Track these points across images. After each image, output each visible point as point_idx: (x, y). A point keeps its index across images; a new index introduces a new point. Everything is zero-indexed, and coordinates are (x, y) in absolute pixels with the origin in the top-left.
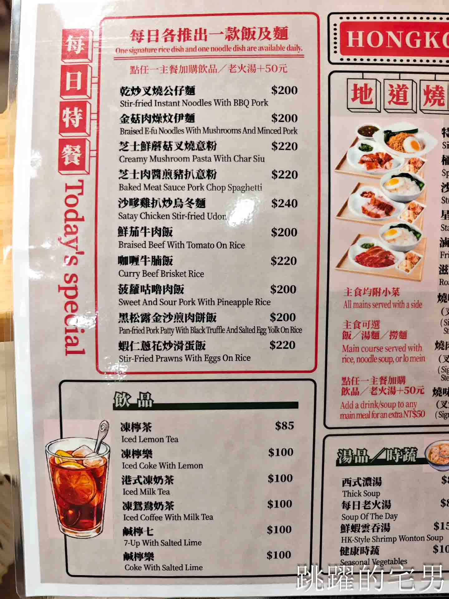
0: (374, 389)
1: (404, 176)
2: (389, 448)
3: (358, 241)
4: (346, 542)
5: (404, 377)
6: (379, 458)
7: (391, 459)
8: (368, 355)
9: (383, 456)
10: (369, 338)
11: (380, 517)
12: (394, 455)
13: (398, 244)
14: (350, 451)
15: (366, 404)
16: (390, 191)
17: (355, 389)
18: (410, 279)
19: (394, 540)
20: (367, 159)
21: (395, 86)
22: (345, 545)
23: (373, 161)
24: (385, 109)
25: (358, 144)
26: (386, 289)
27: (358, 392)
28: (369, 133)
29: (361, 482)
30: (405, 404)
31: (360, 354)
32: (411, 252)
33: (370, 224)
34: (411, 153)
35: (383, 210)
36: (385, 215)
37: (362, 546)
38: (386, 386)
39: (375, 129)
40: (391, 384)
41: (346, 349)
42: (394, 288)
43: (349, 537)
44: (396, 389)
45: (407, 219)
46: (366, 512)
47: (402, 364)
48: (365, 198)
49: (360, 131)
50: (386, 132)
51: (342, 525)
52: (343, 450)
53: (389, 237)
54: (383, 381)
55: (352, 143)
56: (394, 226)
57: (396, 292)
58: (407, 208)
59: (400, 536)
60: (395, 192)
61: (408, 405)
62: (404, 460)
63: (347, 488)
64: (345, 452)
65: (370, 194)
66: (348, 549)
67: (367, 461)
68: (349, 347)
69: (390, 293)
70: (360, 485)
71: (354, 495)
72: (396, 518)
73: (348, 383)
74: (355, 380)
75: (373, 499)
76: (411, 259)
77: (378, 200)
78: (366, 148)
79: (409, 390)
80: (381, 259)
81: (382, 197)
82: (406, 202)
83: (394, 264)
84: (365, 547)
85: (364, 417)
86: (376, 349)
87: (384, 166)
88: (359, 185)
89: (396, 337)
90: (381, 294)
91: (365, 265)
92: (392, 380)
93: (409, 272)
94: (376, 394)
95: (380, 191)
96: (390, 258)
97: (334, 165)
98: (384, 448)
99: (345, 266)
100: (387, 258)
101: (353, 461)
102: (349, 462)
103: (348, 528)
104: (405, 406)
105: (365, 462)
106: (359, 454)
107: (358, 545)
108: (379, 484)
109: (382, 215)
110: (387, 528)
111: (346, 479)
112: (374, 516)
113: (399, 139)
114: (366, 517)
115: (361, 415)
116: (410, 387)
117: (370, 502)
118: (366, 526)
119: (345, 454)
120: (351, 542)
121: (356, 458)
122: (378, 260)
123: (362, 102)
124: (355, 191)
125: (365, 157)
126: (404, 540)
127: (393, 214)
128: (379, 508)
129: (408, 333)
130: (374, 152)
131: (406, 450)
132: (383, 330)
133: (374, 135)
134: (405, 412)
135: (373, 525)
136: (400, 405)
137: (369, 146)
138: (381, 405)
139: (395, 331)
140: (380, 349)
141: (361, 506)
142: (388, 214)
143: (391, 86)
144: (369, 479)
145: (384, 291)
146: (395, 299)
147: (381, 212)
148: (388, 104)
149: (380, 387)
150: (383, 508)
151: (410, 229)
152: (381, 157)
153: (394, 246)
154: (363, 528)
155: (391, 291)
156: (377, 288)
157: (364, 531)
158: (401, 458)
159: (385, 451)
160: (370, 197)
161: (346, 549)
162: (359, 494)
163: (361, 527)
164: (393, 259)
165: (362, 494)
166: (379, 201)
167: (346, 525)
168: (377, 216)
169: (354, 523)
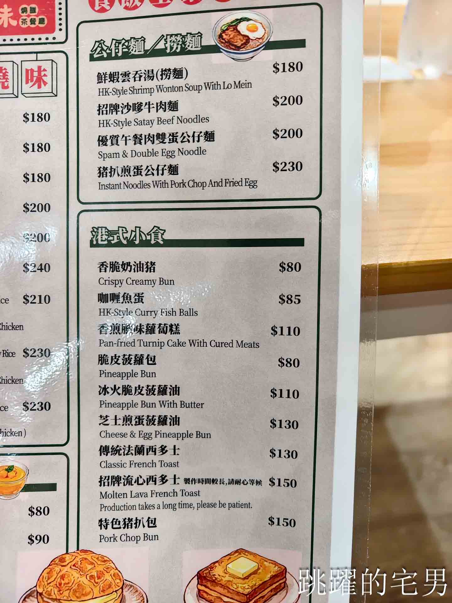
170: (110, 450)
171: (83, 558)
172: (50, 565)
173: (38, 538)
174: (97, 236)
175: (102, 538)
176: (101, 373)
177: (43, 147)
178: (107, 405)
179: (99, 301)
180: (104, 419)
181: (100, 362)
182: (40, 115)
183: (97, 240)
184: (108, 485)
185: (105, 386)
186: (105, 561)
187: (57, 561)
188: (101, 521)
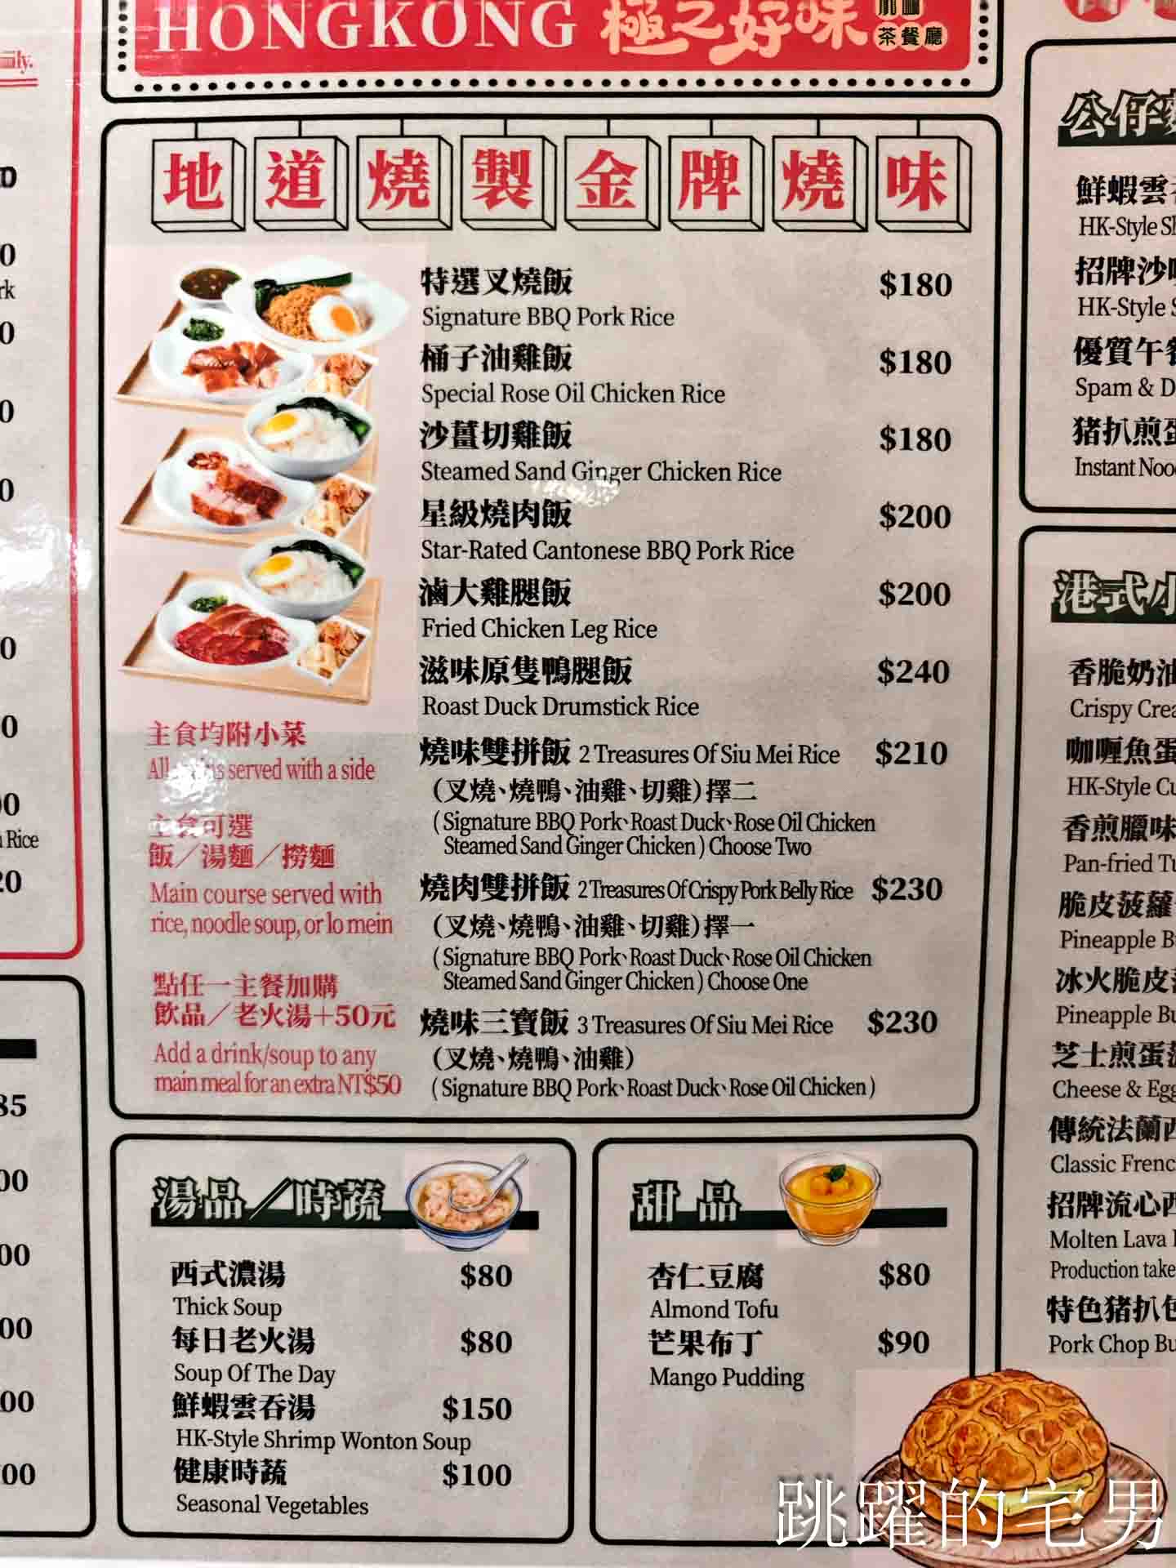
0: (246, 1010)
1: (313, 407)
2: (302, 1180)
3: (182, 592)
4: (189, 1444)
5: (333, 978)
6: (272, 1207)
7: (308, 1210)
8: (222, 911)
9: (284, 1202)
10: (224, 864)
11: (285, 1376)
12: (316, 1198)
13: (296, 596)
14: (189, 1184)
15: (226, 1052)
16: (272, 448)
17: (193, 1007)
18: (333, 698)
19: (327, 1445)
20: (208, 361)
21: (287, 156)
22: (186, 1453)
23: (224, 368)
24: (256, 222)
25: (183, 321)
26: (266, 724)
27: (203, 1017)
28: (213, 288)
29: (225, 1273)
30: (340, 1057)
31: (202, 911)
32: (335, 618)
33: (213, 542)
34: (331, 340)
35: (253, 503)
36: (258, 517)
37: (236, 1457)
38: (283, 1002)
39: (229, 278)
40: (294, 996)
41: (160, 894)
42: (287, 724)
43: (197, 1431)
44: (312, 1011)
45: (323, 525)
46: (243, 1359)
47: (323, 938)
48: (203, 472)
49: (187, 286)
50: (259, 284)
51: (177, 1394)
52: (170, 1181)
53: (270, 579)
54: (271, 989)
55: (164, 318)
56: (282, 546)
57: (295, 735)
58: (321, 495)
59: (344, 1434)
60: (287, 449)
61: (350, 1058)
62: (347, 1215)
63: (185, 1289)
64: (175, 1185)
65: (215, 460)
66: (198, 1463)
67: (238, 1214)
68: (168, 889)
69: (276, 737)
70: (224, 1283)
71: (204, 1309)
72: (330, 1380)
73: (172, 989)
74: (192, 983)
75: (261, 1324)
76: (336, 639)
77: (237, 476)
78: (203, 331)
79: (351, 1017)
80: (249, 641)
81: (248, 467)
82: (316, 479)
83: (285, 653)
84: (244, 1460)
85: (224, 1087)
86: (246, 897)
87: (257, 378)
88: (183, 434)
89: (303, 862)
90: (252, 738)
91: (204, 659)
92: (298, 985)
93: (333, 678)
94: (254, 1024)
95: (242, 451)
96: (273, 639)
97: (113, 382)
98: (287, 1179)
99: (146, 662)
100: (264, 637)
101: (199, 1212)
102: (189, 1216)
103: (193, 1404)
104: (340, 1061)
105: (233, 1216)
106: (215, 1194)
107: (224, 1454)
108: (279, 1281)
109: (248, 516)
110: (305, 1409)
111: (181, 1264)
112: (267, 1373)
113: (297, 303)
114: (244, 1373)
115: (213, 1082)
116: (353, 1007)
117: (253, 1330)
118: (245, 1401)
119: (175, 1192)
120: (204, 1445)
121: (208, 1204)
122: (238, 643)
123: (192, 204)
124: (171, 453)
125: (200, 355)
126: (356, 1446)
127: (280, 514)
128: (281, 1350)
129: (336, 849)
130: (226, 342)
131: (351, 1187)
132: (264, 840)
133: (225, 294)
134: (341, 1078)
135: (267, 1399)
136: (326, 1056)
137: (211, 325)
138: (269, 1058)
139: (299, 845)
140: (256, 897)
141: (228, 1341)
142: (264, 513)
143: (276, 157)
144: (247, 1265)
145: (260, 730)
146: (293, 755)
147: (246, 509)
148: (266, 206)
149: (263, 1004)
150: (292, 1351)
151: (329, 555)
152: (245, 354)
153: (283, 604)
154: (236, 1406)
155: (280, 729)
156: (239, 723)
157: (239, 1416)
158: (338, 1207)
159: (291, 1187)
160: (216, 466)
161: (191, 1464)
162: (220, 1309)
163: (229, 1403)
164: (284, 640)
165: (231, 1308)
166: (241, 479)
167: (189, 1395)
168: (235, 520)
169: (211, 1391)
170: (1077, 1128)
171: (1009, 1390)
172: (931, 1404)
173: (904, 1339)
174: (1070, 592)
175: (1056, 1343)
176: (1066, 937)
177: (933, 362)
178: (1075, 1017)
179: (1068, 758)
180: (1066, 1051)
181: (1065, 911)
182: (925, 278)
183: (1069, 604)
184: (1071, 1216)
185: (1073, 969)
186: (1063, 1398)
187: (949, 1395)
188: (1052, 1301)
